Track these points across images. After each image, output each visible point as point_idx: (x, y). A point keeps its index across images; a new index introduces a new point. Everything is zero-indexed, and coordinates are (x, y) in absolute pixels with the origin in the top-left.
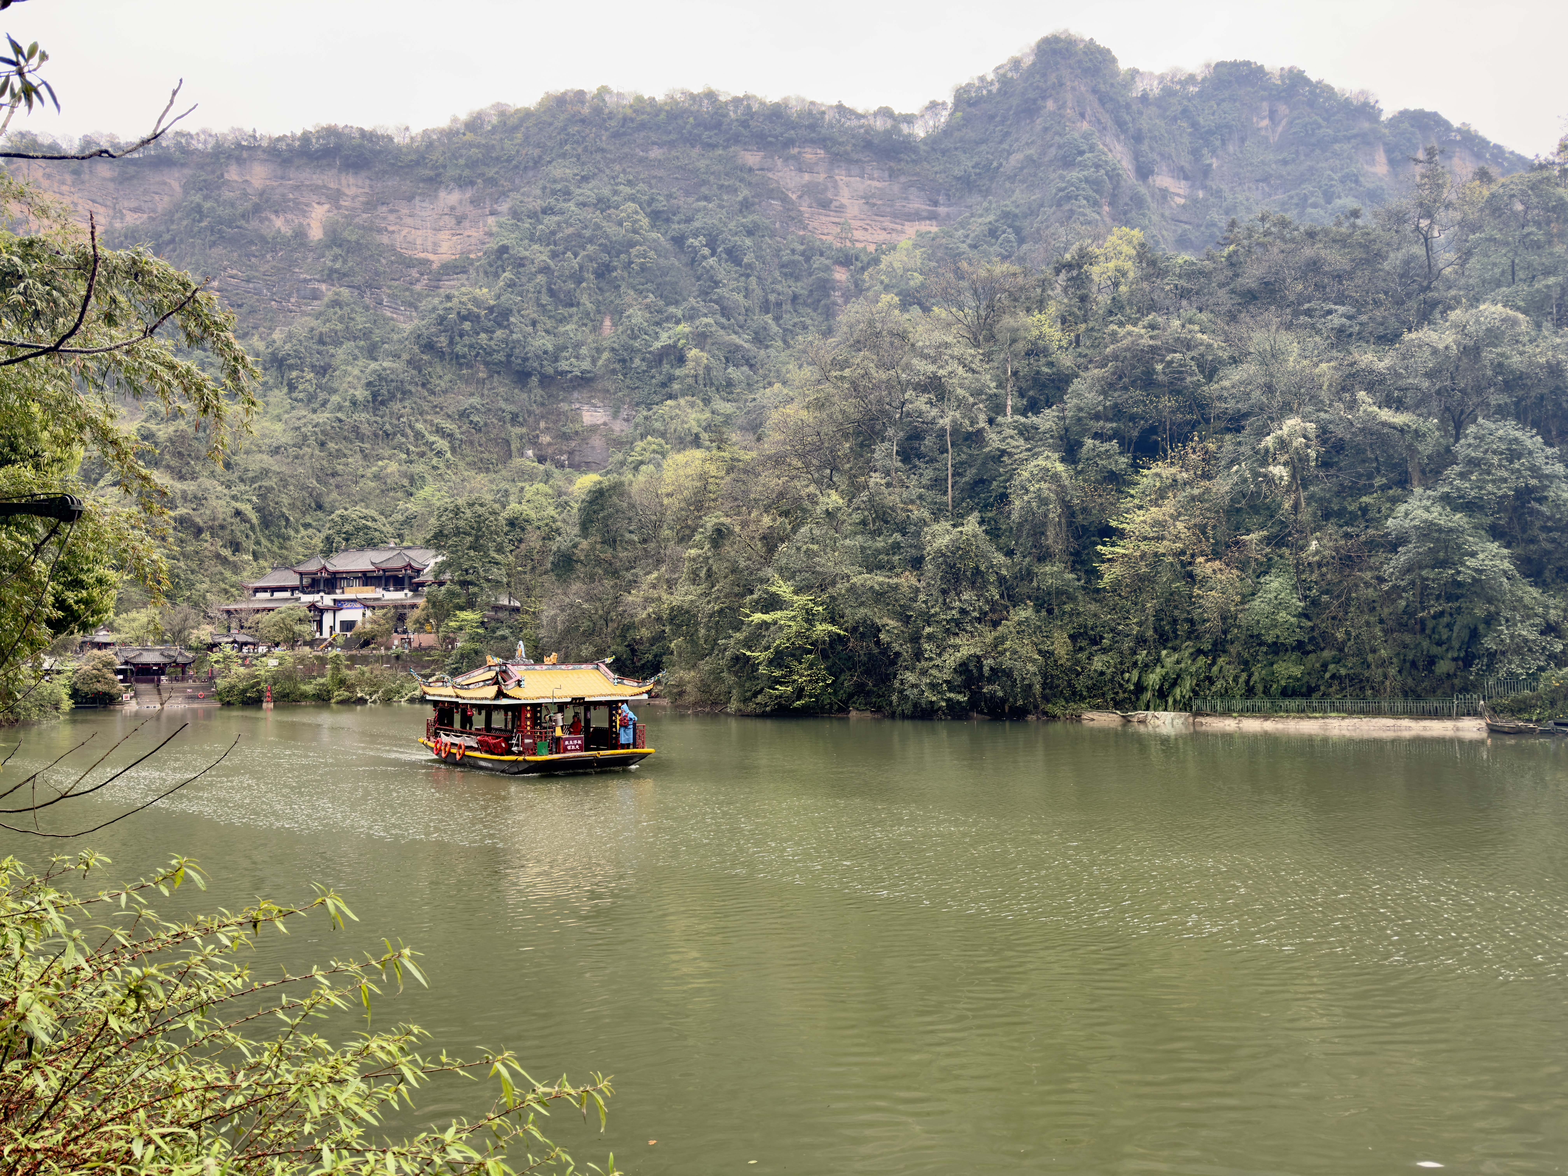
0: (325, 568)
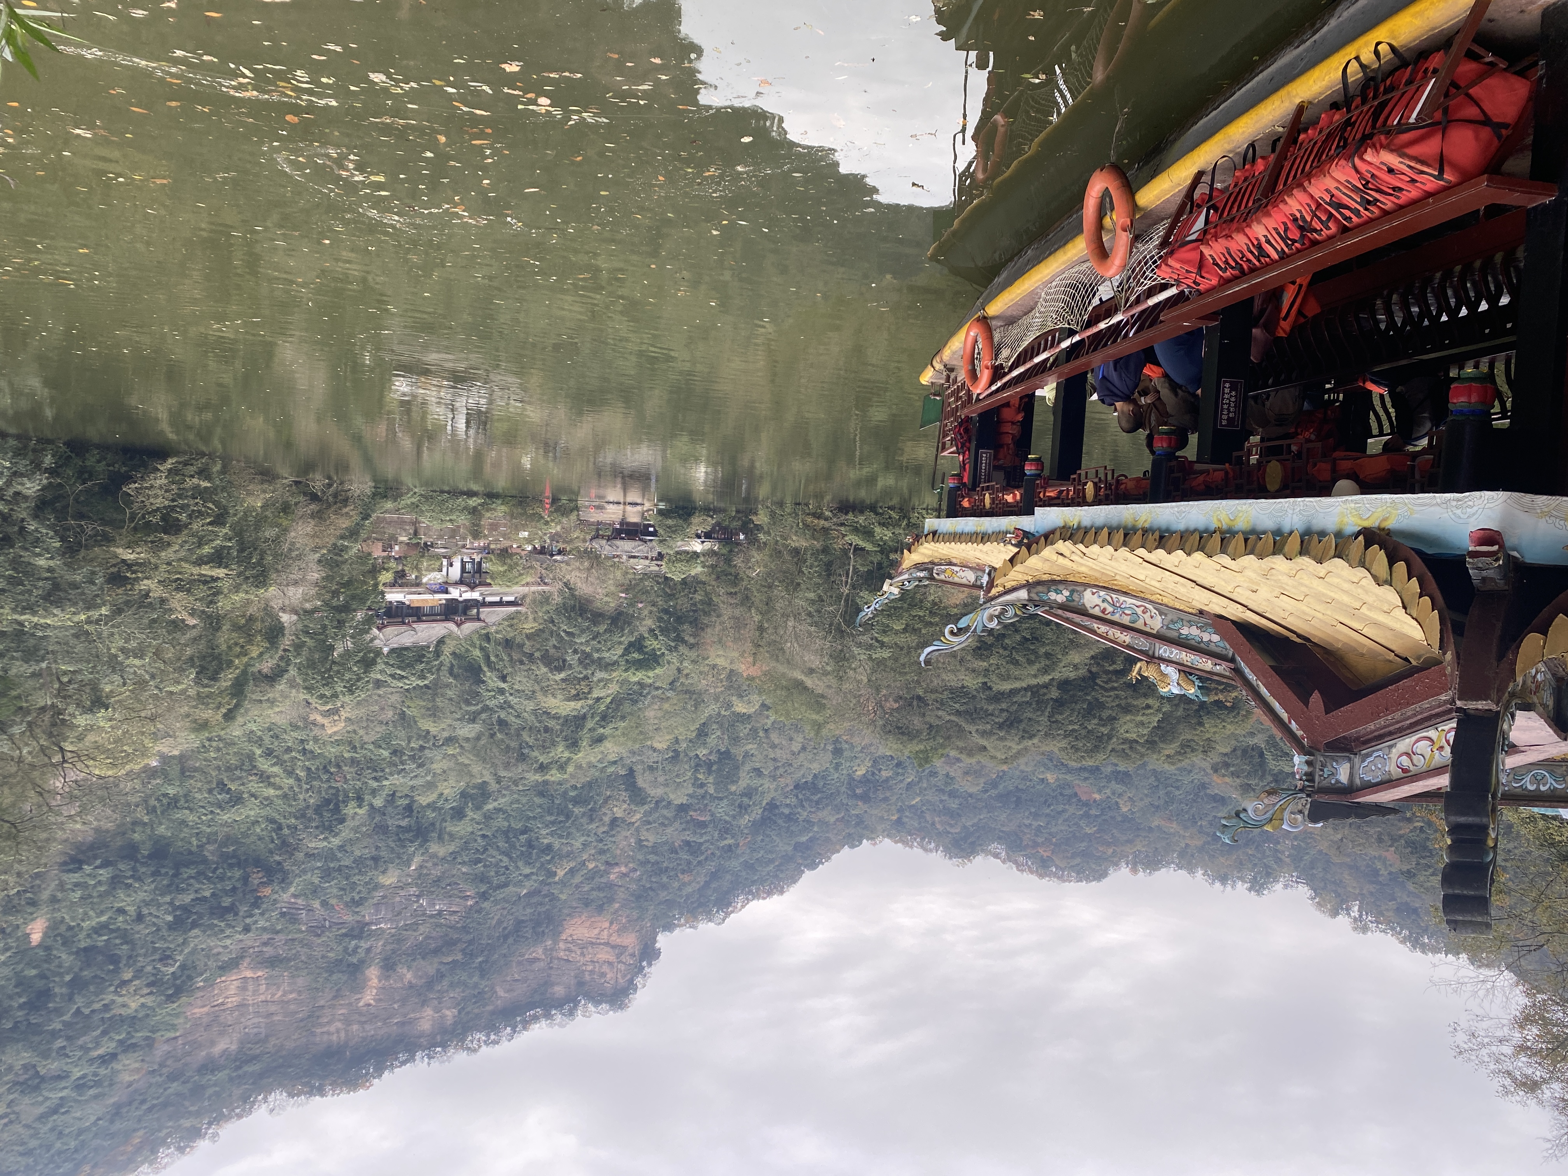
0: (458, 625)
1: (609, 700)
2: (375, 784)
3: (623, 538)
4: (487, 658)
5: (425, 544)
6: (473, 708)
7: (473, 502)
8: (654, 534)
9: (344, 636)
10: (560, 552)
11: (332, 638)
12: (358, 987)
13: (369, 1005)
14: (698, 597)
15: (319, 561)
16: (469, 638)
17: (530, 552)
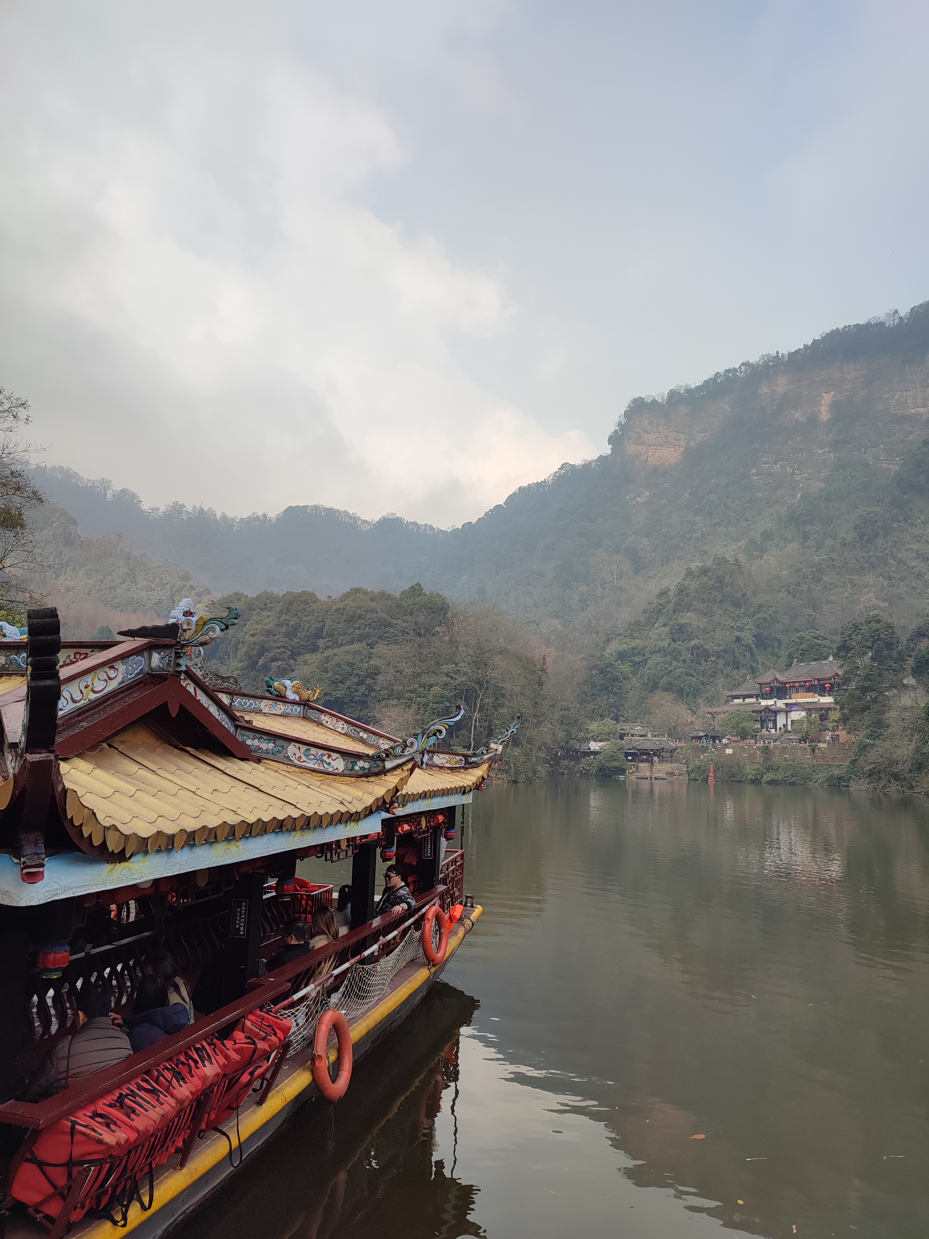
0: (776, 679)
1: (656, 625)
2: (833, 555)
3: (651, 750)
4: (752, 655)
5: (806, 742)
6: (759, 616)
7: (769, 776)
8: (627, 755)
9: (865, 668)
10: (700, 738)
11: (874, 667)
12: (835, 405)
13: (826, 393)
14: (591, 706)
15: (888, 726)
16: (767, 668)
17: (723, 738)
